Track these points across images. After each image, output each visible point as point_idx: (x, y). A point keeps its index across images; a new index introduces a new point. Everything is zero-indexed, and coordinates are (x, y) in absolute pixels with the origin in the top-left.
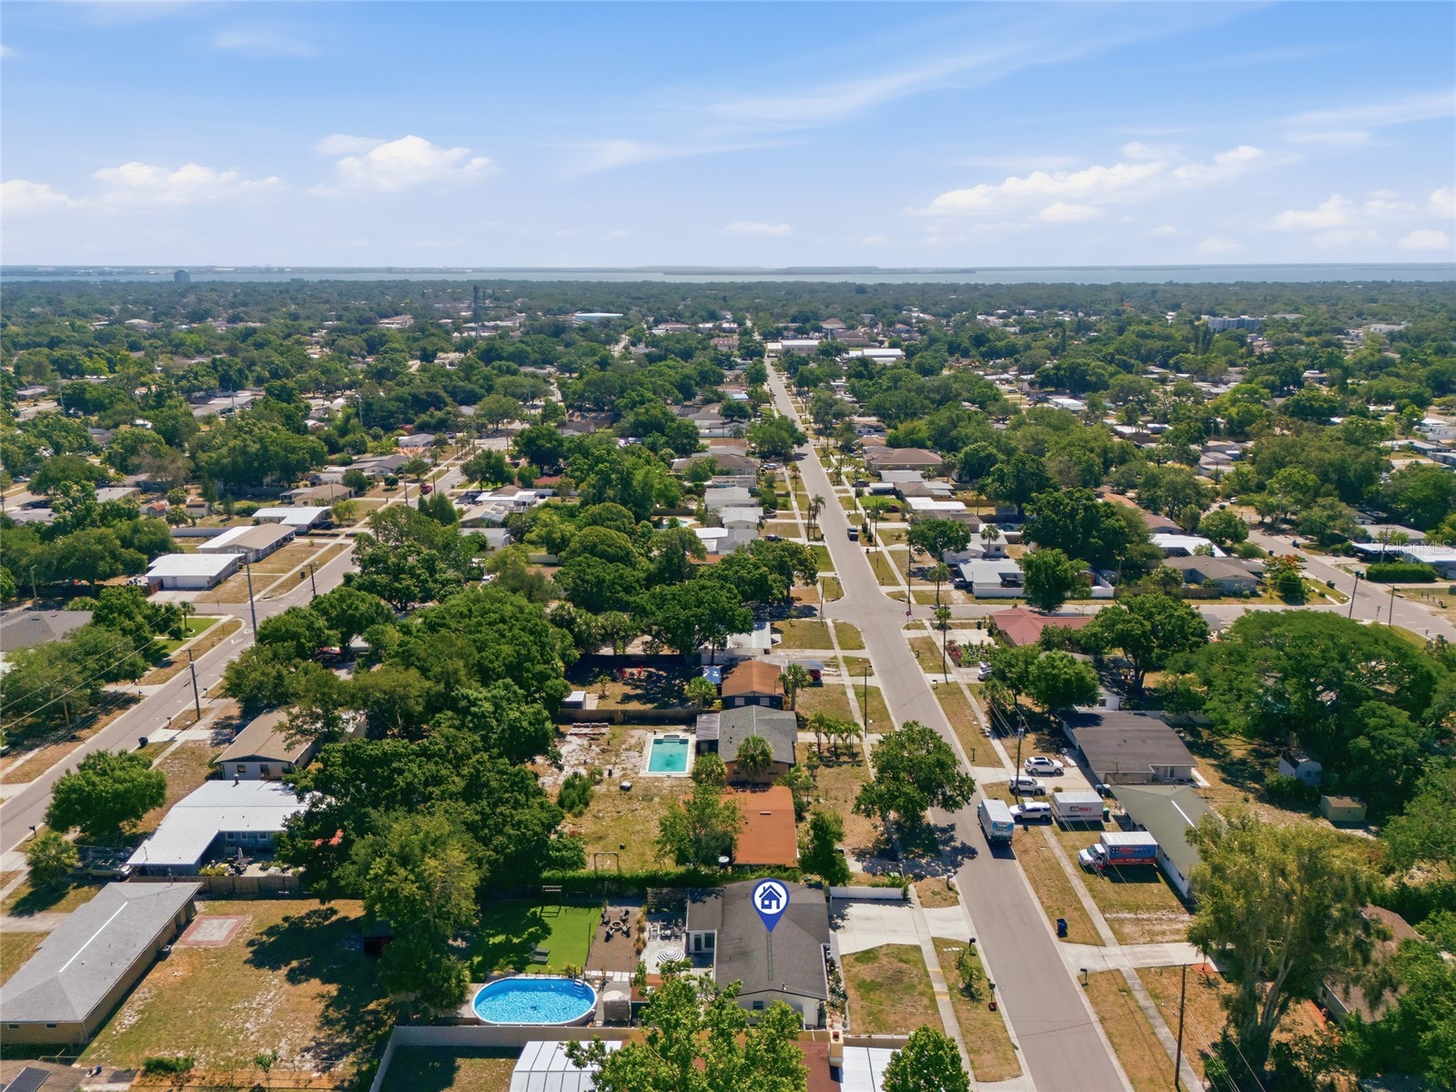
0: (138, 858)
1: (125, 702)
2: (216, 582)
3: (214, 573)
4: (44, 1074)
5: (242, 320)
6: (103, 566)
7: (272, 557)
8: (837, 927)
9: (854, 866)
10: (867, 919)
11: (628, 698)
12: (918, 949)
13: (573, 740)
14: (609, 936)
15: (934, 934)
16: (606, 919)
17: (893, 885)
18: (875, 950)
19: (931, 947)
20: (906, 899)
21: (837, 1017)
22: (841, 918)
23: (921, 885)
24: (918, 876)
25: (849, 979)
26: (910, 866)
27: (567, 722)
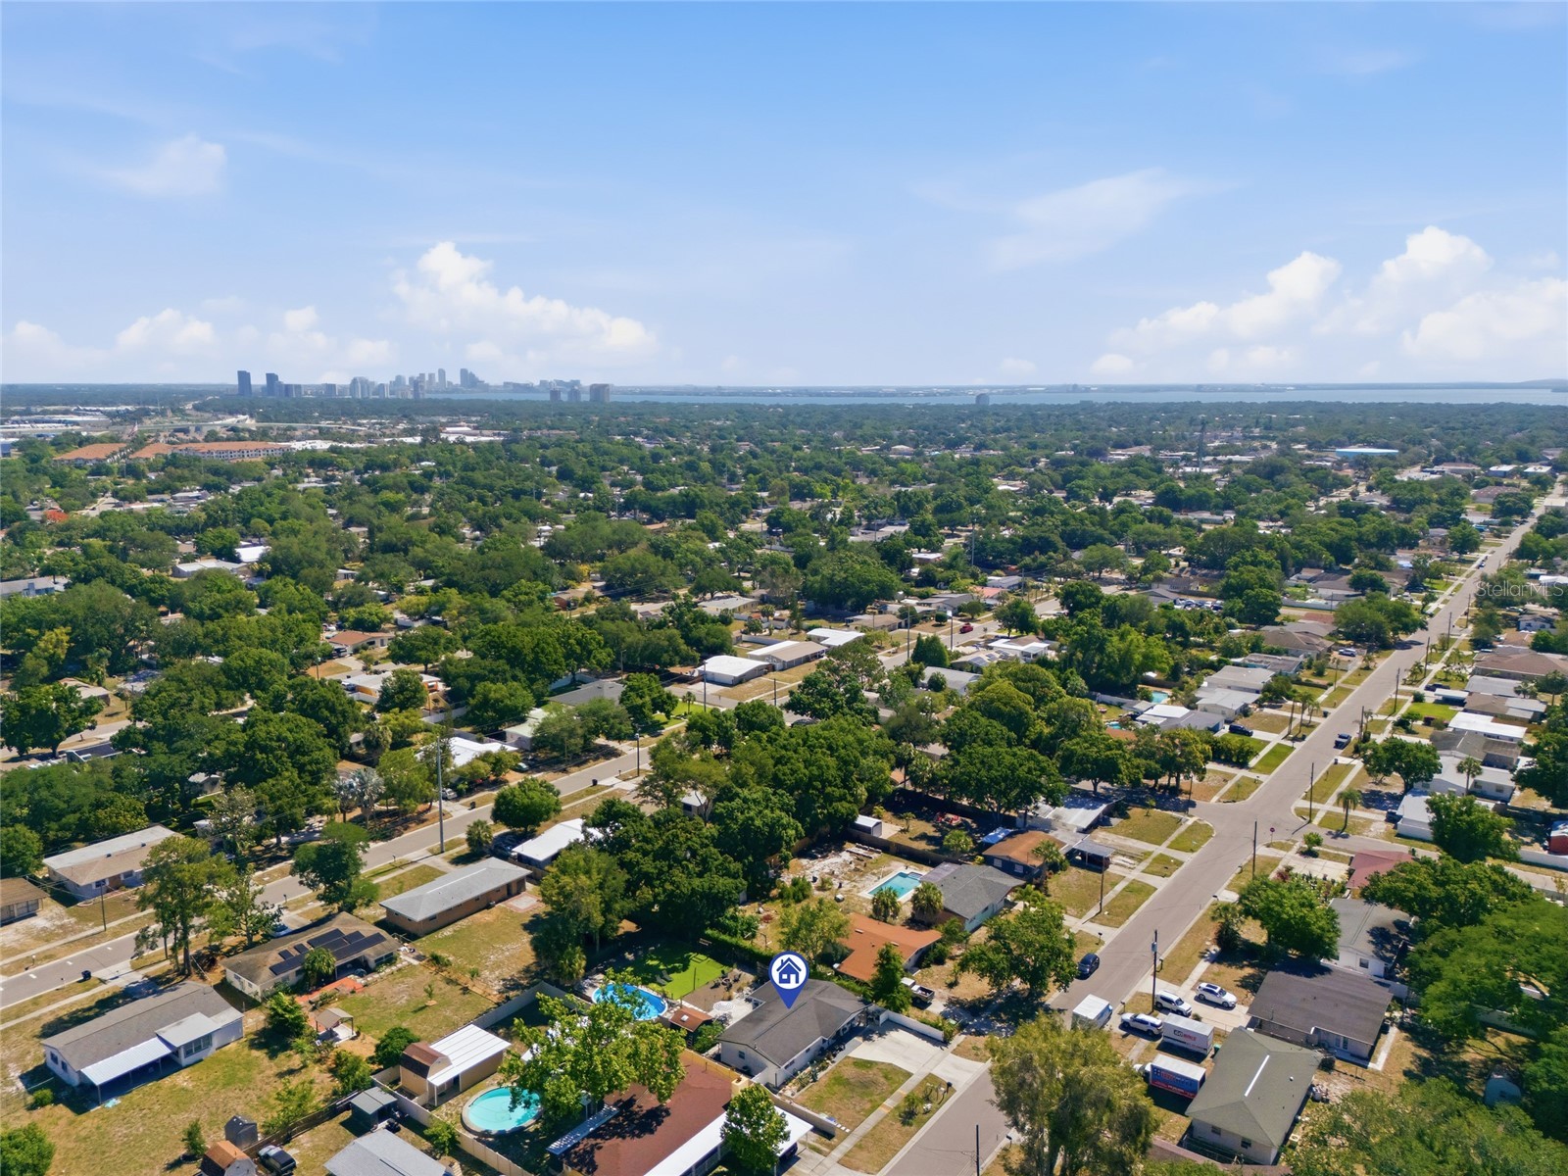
0: (519, 849)
1: (611, 753)
2: (740, 681)
3: (737, 675)
4: (383, 939)
5: (987, 448)
6: (665, 657)
7: (794, 670)
8: (870, 1039)
9: (937, 1007)
10: (898, 1043)
11: (923, 837)
12: (909, 1075)
13: (845, 856)
14: (716, 986)
15: (934, 1072)
16: (724, 975)
17: (936, 1026)
18: (876, 1063)
19: (921, 1078)
20: (945, 1042)
21: (794, 1088)
22: (880, 1035)
23: (972, 1038)
24: (979, 1033)
25: (833, 1072)
26: (982, 1025)
27: (853, 841)
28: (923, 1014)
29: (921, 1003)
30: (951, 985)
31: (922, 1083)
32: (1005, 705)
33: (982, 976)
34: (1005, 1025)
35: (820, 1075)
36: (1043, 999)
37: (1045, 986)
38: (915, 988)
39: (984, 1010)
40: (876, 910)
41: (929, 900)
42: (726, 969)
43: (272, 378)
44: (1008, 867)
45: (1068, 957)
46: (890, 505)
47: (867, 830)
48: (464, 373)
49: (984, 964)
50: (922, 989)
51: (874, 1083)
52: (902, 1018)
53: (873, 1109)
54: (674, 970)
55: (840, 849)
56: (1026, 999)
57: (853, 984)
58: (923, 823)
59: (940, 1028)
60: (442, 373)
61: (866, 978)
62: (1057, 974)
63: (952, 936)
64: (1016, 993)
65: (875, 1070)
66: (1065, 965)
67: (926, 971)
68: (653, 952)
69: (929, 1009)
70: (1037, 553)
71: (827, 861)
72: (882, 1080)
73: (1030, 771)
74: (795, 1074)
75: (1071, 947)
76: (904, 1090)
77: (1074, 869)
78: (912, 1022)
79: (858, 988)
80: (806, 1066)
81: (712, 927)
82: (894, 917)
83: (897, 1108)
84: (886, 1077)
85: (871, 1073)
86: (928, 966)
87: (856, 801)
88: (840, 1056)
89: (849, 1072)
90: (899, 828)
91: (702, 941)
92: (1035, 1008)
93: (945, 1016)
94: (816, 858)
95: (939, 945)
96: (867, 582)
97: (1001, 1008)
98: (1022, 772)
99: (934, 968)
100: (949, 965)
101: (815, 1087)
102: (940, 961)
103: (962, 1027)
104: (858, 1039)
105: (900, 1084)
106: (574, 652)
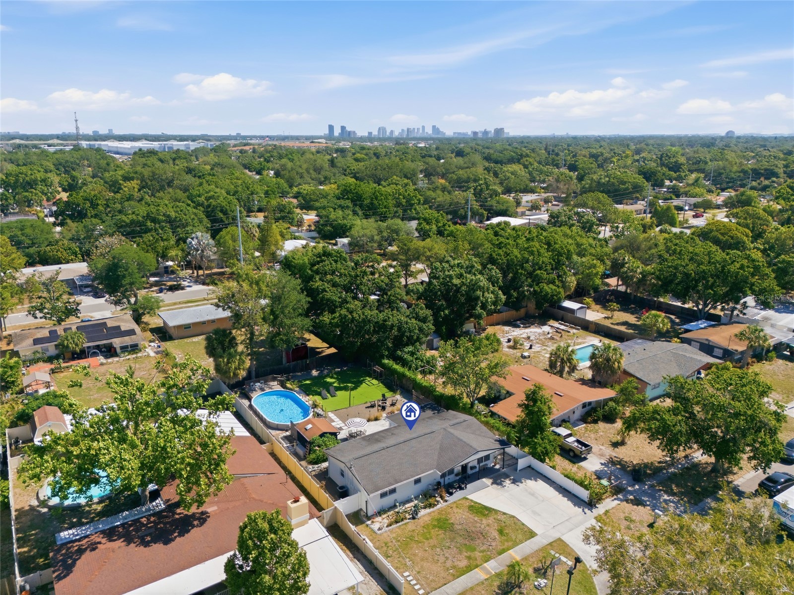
4: (134, 334)
8: (500, 484)
9: (592, 464)
10: (532, 494)
11: (625, 323)
12: (532, 534)
13: (546, 328)
14: (372, 406)
15: (564, 538)
16: (384, 398)
17: (581, 484)
18: (496, 511)
19: (546, 542)
20: (591, 504)
21: (386, 521)
22: (514, 482)
23: (628, 507)
24: (638, 502)
25: (440, 512)
26: (645, 493)
27: (556, 319)
28: (572, 468)
29: (574, 456)
30: (615, 445)
31: (544, 549)
32: (722, 234)
33: (652, 438)
34: (676, 499)
35: (423, 512)
36: (731, 478)
37: (737, 462)
38: (571, 440)
39: (650, 476)
40: (552, 365)
41: (608, 360)
42: (389, 394)
43: (343, 128)
44: (707, 348)
45: (773, 432)
46: (655, 161)
47: (572, 311)
48: (434, 127)
49: (654, 425)
50: (578, 441)
51: (483, 535)
52: (544, 468)
53: (469, 569)
54: (345, 389)
55: (544, 324)
56: (708, 474)
57: (499, 424)
58: (628, 315)
59: (586, 487)
60: (423, 127)
61: (513, 419)
62: (754, 450)
63: (626, 396)
64: (696, 466)
65: (491, 520)
66: (769, 441)
67: (591, 426)
68: (337, 373)
69: (583, 464)
70: (762, 179)
71: (527, 330)
72: (495, 534)
73: (742, 267)
74: (395, 506)
75: (778, 421)
76: (516, 554)
77: (781, 361)
78: (557, 476)
79: (503, 428)
80: (409, 501)
81: (388, 358)
82: (569, 373)
83: (498, 575)
84: (501, 532)
85: (486, 524)
86: (595, 422)
87: (564, 286)
88: (458, 495)
89: (460, 516)
90: (603, 316)
91: (378, 369)
92: (718, 487)
93: (599, 476)
94: (518, 327)
95: (611, 404)
96: (624, 183)
97: (673, 478)
98: (734, 268)
99: (601, 425)
100: (619, 424)
101: (411, 525)
102: (609, 418)
103: (617, 490)
104: (487, 481)
105: (516, 544)
106: (401, 204)
